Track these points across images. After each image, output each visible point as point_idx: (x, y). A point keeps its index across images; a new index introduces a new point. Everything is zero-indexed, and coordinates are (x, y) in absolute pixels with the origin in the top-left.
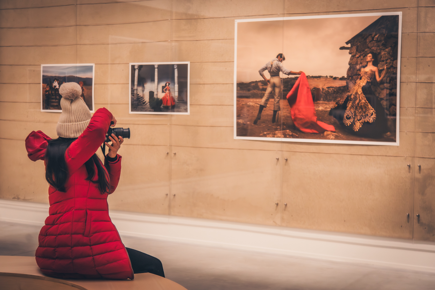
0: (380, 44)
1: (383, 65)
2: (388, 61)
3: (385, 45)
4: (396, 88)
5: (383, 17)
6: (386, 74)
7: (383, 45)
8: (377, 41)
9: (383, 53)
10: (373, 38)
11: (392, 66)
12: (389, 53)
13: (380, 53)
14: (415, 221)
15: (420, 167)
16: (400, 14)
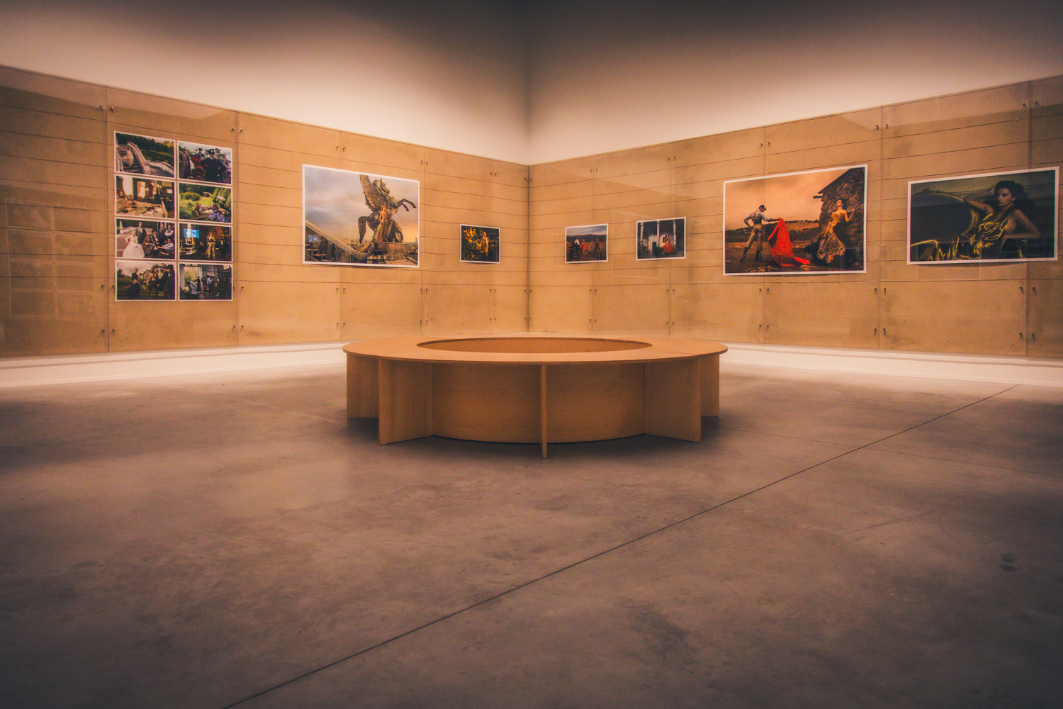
0: (848, 191)
1: (851, 208)
2: (856, 205)
3: (853, 192)
4: (863, 226)
5: (850, 170)
6: (854, 215)
7: (851, 192)
8: (846, 189)
9: (851, 199)
10: (842, 187)
11: (859, 209)
12: (856, 198)
13: (848, 199)
14: (882, 333)
15: (885, 289)
16: (866, 166)
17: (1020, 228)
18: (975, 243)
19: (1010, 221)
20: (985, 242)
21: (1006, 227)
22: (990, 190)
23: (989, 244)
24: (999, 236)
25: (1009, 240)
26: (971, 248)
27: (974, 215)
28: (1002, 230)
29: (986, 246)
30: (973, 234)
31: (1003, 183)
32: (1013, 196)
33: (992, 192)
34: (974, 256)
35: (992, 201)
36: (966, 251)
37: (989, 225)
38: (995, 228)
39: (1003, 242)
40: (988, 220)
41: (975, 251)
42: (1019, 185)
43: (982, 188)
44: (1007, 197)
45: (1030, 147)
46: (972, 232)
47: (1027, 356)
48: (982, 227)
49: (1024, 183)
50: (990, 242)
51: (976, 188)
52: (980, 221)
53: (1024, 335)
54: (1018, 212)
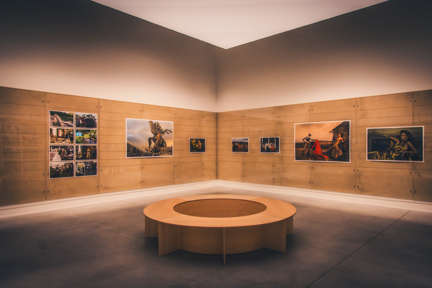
0: (343, 130)
2: (346, 136)
3: (345, 131)
4: (349, 145)
5: (344, 122)
6: (345, 140)
7: (344, 131)
8: (342, 130)
9: (344, 133)
11: (347, 138)
12: (346, 133)
13: (343, 133)
14: (357, 187)
15: (358, 170)
16: (350, 121)
17: (409, 149)
18: (393, 154)
19: (406, 146)
20: (396, 154)
21: (404, 148)
22: (398, 133)
23: (398, 154)
24: (402, 151)
25: (405, 153)
26: (391, 156)
27: (392, 143)
28: (403, 149)
29: (397, 155)
30: (392, 150)
31: (403, 131)
32: (407, 136)
33: (399, 134)
34: (392, 159)
35: (399, 137)
36: (389, 157)
37: (398, 147)
38: (400, 148)
39: (403, 154)
40: (397, 145)
41: (392, 157)
42: (409, 132)
43: (395, 132)
44: (405, 136)
45: (413, 117)
46: (391, 149)
47: (413, 199)
48: (395, 147)
49: (411, 131)
50: (398, 153)
51: (392, 132)
52: (394, 145)
53: (412, 191)
54: (409, 143)
